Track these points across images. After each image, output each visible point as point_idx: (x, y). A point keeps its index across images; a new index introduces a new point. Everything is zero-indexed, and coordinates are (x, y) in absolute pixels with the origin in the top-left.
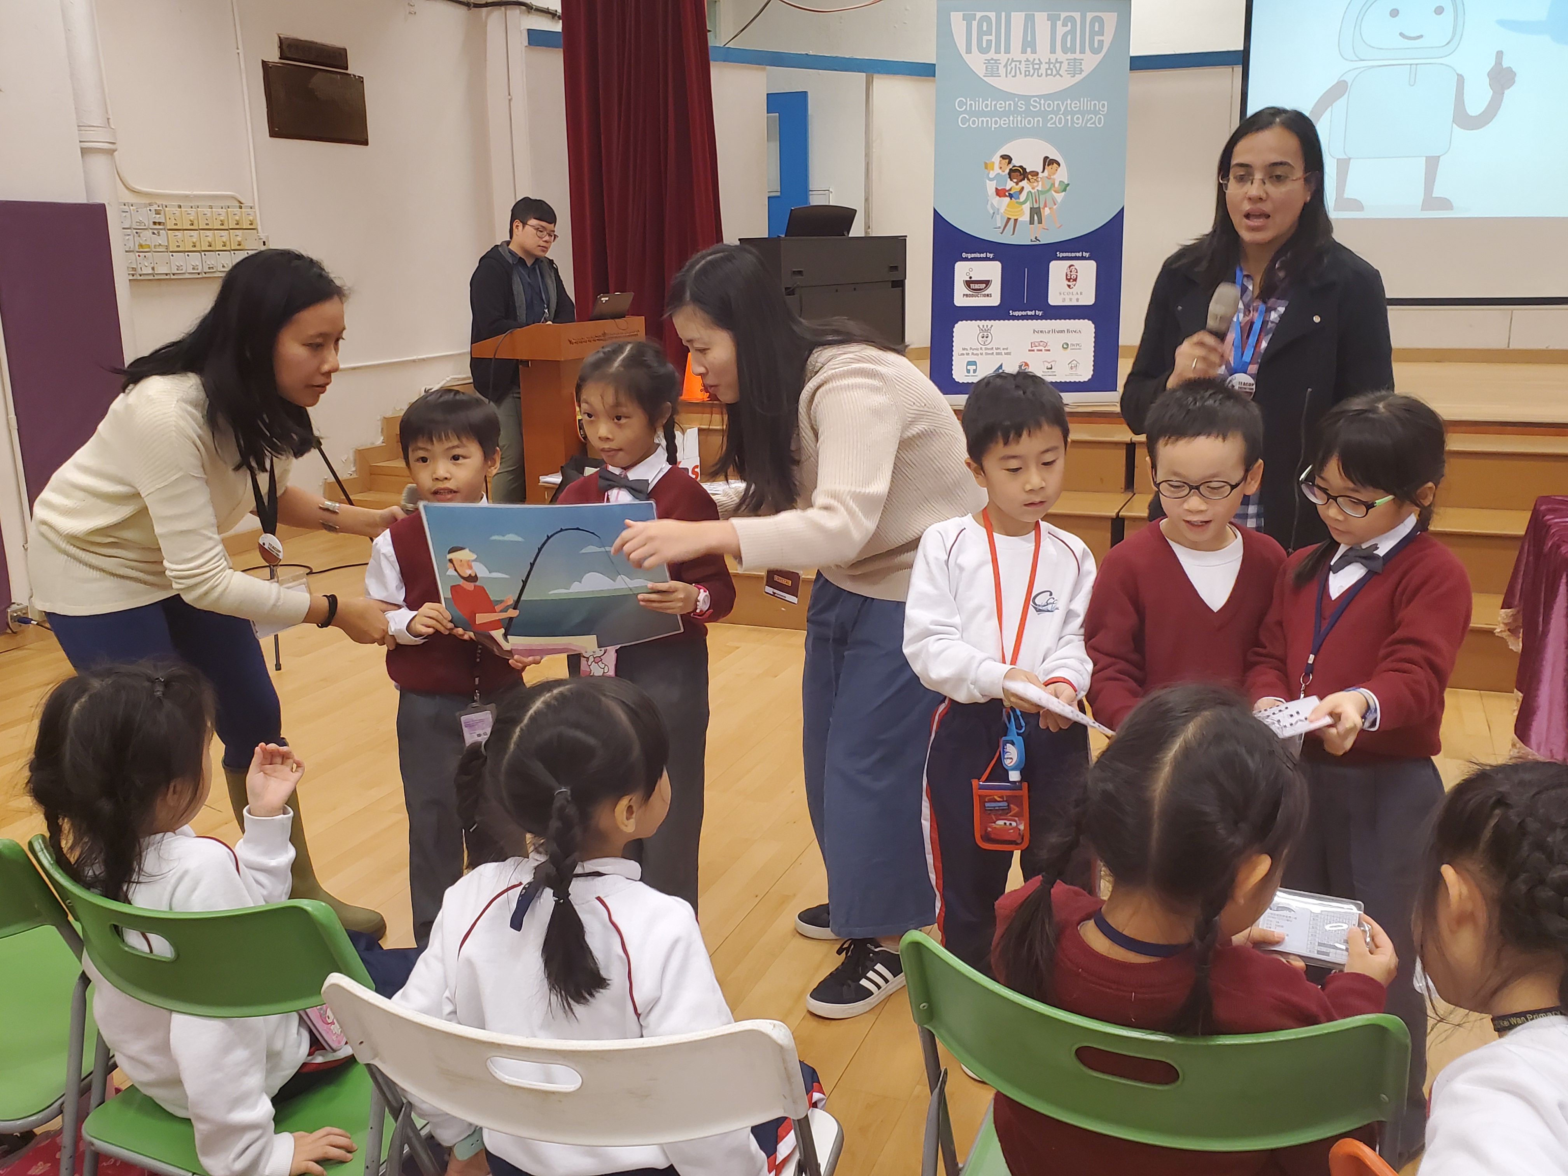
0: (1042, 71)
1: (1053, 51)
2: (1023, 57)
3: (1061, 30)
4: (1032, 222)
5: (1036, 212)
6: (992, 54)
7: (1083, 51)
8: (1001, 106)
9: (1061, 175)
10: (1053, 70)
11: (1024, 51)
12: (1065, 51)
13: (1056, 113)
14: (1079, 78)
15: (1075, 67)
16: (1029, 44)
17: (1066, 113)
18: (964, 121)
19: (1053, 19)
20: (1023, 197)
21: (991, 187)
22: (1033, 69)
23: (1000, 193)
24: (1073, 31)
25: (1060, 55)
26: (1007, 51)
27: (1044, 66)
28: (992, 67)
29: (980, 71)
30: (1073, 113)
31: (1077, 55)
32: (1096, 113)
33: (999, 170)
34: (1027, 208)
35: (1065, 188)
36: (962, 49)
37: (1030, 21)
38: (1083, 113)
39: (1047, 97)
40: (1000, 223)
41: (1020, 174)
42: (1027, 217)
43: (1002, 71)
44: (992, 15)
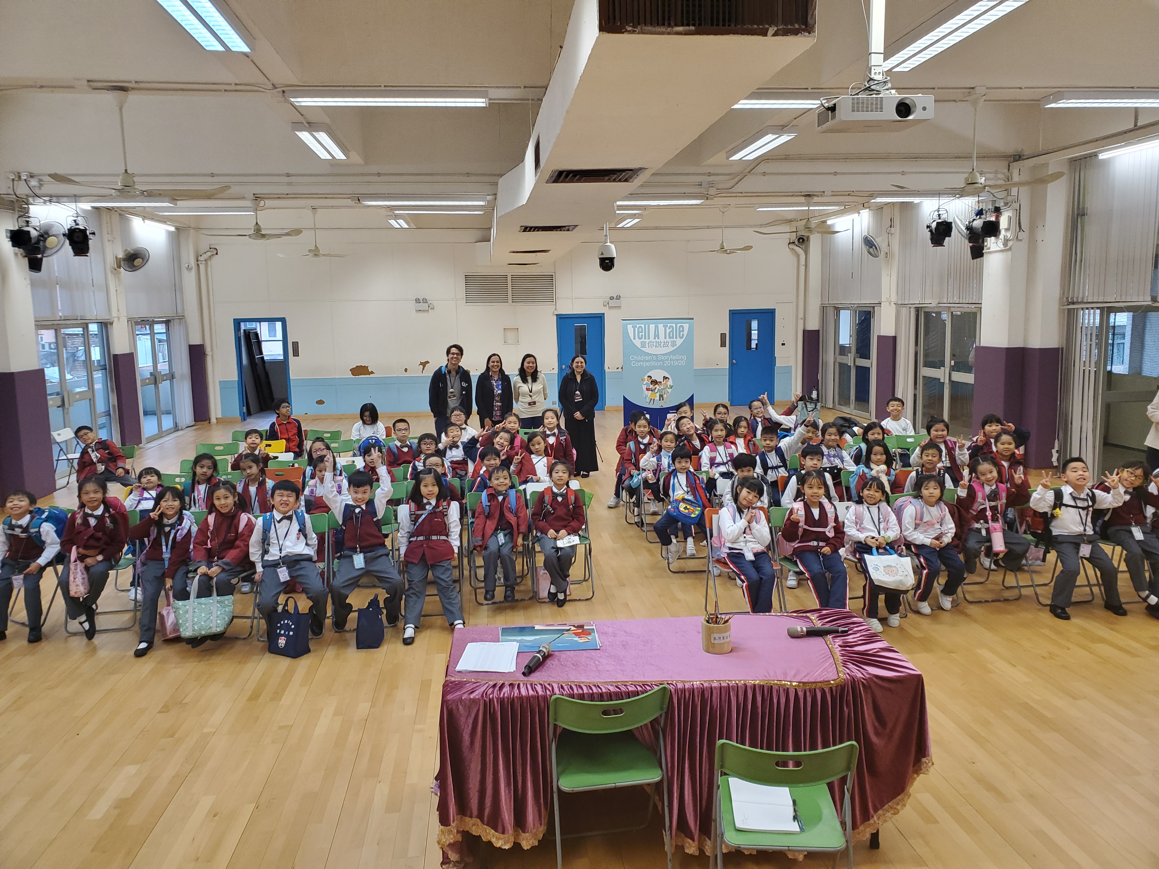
0: (662, 345)
1: (665, 338)
2: (654, 341)
3: (668, 331)
4: (660, 400)
5: (661, 396)
6: (643, 340)
7: (676, 338)
8: (647, 358)
9: (670, 382)
10: (666, 344)
11: (655, 339)
12: (670, 338)
13: (667, 360)
14: (675, 347)
15: (674, 344)
16: (657, 336)
17: (671, 360)
18: (634, 364)
19: (665, 327)
20: (656, 391)
21: (644, 387)
22: (658, 345)
23: (648, 389)
24: (672, 331)
25: (668, 339)
26: (649, 339)
27: (662, 344)
28: (643, 344)
29: (639, 346)
30: (674, 360)
31: (675, 339)
32: (682, 360)
33: (647, 381)
34: (658, 395)
35: (671, 387)
36: (632, 338)
37: (657, 327)
38: (677, 360)
39: (663, 355)
40: (648, 401)
41: (654, 382)
42: (658, 398)
43: (647, 346)
44: (643, 326)
